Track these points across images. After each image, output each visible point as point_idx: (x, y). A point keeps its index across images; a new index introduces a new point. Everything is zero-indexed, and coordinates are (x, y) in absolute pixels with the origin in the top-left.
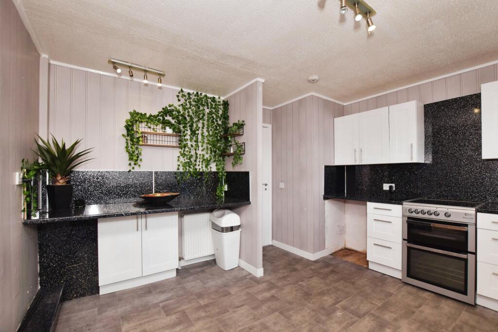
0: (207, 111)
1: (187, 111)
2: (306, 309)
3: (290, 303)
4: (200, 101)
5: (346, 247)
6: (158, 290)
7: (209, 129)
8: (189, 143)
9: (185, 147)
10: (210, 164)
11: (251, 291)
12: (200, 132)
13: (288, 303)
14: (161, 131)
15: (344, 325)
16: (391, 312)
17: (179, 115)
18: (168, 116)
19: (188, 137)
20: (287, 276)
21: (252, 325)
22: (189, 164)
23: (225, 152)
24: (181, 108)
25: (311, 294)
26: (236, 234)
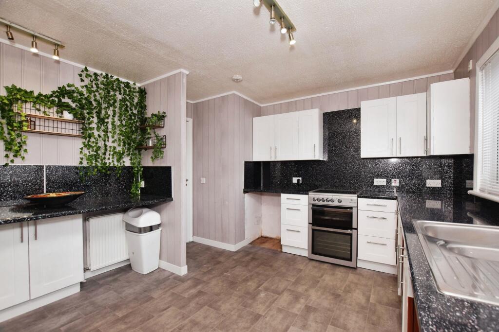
0: (119, 97)
1: (93, 94)
2: (233, 297)
3: (218, 295)
4: (110, 85)
5: (262, 235)
6: (56, 313)
7: (122, 118)
8: (96, 133)
9: (90, 137)
10: (123, 158)
11: (176, 291)
12: (110, 120)
13: (216, 295)
14: (55, 116)
15: (267, 304)
16: (303, 285)
17: (82, 98)
18: (66, 98)
19: (94, 125)
20: (211, 269)
21: (181, 325)
22: (96, 157)
23: (142, 145)
24: (84, 90)
25: (237, 283)
26: (156, 233)
